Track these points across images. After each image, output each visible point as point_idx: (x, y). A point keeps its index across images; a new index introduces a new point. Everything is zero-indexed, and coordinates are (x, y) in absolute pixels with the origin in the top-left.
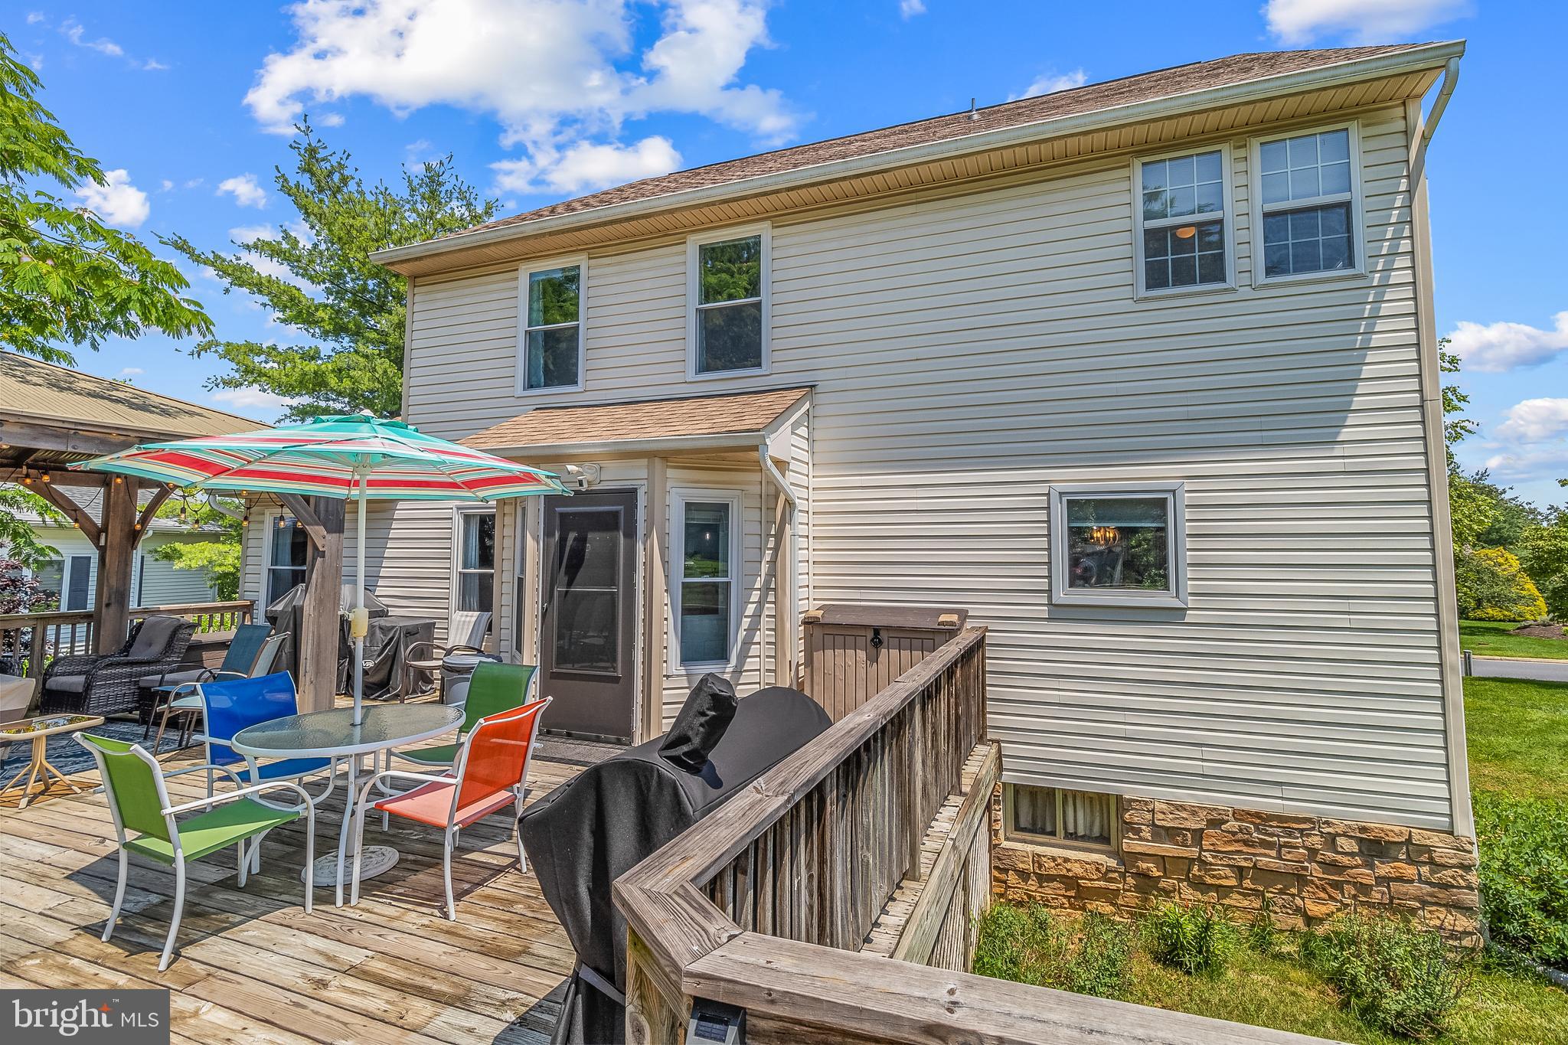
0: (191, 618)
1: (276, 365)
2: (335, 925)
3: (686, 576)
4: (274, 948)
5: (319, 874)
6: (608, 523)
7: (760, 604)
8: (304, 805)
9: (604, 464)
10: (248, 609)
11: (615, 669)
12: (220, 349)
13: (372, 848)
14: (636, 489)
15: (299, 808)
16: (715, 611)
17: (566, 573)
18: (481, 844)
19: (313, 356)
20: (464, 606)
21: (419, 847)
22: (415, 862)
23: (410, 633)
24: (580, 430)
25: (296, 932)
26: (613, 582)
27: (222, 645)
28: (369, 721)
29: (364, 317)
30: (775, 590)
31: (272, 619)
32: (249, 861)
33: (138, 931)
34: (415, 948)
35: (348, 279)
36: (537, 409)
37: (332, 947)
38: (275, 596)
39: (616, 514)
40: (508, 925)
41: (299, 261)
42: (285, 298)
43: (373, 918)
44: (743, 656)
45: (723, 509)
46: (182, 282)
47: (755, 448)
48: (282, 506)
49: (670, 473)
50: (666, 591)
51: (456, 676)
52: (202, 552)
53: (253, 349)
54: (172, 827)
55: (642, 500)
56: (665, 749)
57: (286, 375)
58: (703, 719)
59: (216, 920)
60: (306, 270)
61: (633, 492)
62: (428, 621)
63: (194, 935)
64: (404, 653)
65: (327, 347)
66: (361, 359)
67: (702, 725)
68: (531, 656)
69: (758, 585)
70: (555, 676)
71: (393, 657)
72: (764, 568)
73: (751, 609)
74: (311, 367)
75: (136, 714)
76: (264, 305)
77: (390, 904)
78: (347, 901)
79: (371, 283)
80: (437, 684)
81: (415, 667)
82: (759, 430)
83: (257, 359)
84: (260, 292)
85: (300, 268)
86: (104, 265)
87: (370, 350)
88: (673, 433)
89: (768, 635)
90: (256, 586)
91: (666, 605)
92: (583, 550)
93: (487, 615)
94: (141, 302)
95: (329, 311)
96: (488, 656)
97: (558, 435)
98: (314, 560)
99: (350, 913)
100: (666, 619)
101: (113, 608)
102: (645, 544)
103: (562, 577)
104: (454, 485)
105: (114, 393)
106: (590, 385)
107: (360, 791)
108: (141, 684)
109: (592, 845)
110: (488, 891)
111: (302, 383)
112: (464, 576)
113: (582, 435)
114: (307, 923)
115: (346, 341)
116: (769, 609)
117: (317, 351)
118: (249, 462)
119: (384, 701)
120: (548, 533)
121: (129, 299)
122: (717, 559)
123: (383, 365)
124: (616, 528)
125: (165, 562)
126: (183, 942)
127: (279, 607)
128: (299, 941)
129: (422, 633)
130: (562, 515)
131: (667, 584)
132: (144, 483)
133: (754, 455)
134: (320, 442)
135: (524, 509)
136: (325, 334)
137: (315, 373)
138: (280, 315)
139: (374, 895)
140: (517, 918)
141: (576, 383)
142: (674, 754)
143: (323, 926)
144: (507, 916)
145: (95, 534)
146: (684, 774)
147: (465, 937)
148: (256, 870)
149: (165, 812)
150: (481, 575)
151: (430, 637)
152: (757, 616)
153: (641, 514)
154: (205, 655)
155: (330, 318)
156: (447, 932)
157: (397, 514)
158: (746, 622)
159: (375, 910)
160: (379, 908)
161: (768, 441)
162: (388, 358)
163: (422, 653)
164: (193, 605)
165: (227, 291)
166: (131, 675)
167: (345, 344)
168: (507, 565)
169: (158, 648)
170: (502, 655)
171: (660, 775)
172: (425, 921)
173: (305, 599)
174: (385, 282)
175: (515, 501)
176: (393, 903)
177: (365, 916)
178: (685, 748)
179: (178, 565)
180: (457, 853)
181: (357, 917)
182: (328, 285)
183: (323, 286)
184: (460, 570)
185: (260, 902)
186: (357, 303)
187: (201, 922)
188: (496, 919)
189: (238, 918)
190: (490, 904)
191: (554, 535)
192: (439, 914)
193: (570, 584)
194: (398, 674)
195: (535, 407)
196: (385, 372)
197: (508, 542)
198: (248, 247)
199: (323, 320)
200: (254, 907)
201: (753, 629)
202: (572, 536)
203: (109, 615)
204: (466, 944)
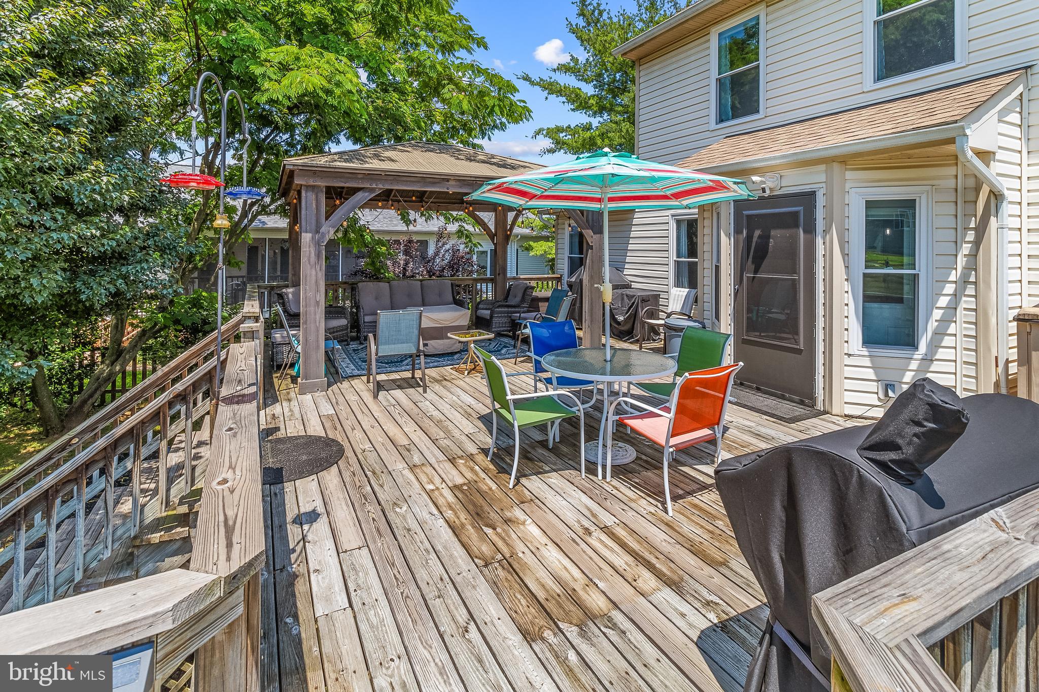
0: (533, 283)
1: (570, 137)
2: (597, 492)
3: (867, 267)
4: (564, 495)
5: (589, 452)
6: (791, 221)
7: (956, 296)
8: (577, 408)
9: (783, 173)
10: (559, 280)
11: (797, 343)
12: (545, 132)
13: (620, 444)
14: (815, 192)
15: (574, 409)
16: (900, 300)
17: (753, 262)
18: (691, 461)
19: (588, 127)
20: (678, 284)
21: (649, 451)
22: (646, 461)
23: (645, 300)
24: (763, 148)
25: (576, 489)
26: (794, 271)
27: (546, 300)
28: (615, 359)
29: (615, 98)
30: (975, 283)
31: (570, 286)
32: (554, 434)
33: (503, 459)
34: (644, 528)
35: (605, 76)
36: (727, 137)
37: (595, 508)
38: (572, 272)
39: (795, 214)
40: (711, 535)
41: (579, 72)
42: (573, 96)
43: (619, 495)
44: (935, 345)
45: (910, 205)
46: (516, 90)
47: (952, 141)
48: (569, 218)
49: (849, 175)
50: (847, 280)
51: (674, 333)
52: (541, 246)
53: (559, 130)
54: (512, 407)
55: (820, 201)
56: (865, 449)
57: (576, 142)
58: (918, 430)
59: (537, 465)
60: (583, 76)
61: (813, 194)
62: (655, 293)
63: (528, 472)
64: (641, 313)
65: (595, 122)
66: (614, 125)
67: (915, 435)
68: (726, 325)
69: (952, 278)
70: (745, 342)
71: (635, 316)
72: (961, 261)
73: (943, 301)
74: (588, 134)
75: (511, 334)
76: (564, 102)
77: (630, 488)
78: (604, 477)
79: (618, 75)
80: (662, 336)
81: (648, 323)
82: (956, 122)
83: (561, 135)
84: (561, 95)
85: (580, 76)
86: (484, 89)
87: (619, 118)
88: (852, 138)
89: (965, 328)
90: (563, 267)
91: (847, 292)
92: (767, 243)
93: (694, 291)
94: (499, 106)
95: (596, 98)
96: (695, 321)
97: (744, 153)
98: (587, 251)
99: (606, 486)
100: (847, 305)
101: (501, 275)
102: (824, 238)
103: (750, 265)
104: (665, 197)
105: (492, 160)
106: (770, 111)
107: (611, 404)
108: (513, 318)
109: (784, 518)
110: (696, 501)
111: (583, 145)
112: (678, 263)
113: (764, 151)
114: (582, 485)
115: (606, 116)
116: (967, 302)
117: (590, 124)
118: (546, 190)
119: (631, 343)
120: (738, 231)
121: (494, 105)
122: (901, 254)
123: (626, 126)
124: (797, 226)
125: (526, 252)
126: (521, 475)
127: (573, 279)
128: (577, 496)
129: (652, 301)
130: (748, 216)
131: (848, 274)
132: (511, 209)
133: (951, 148)
134: (575, 171)
135: (718, 214)
136: (595, 114)
137: (590, 138)
138: (572, 107)
139: (620, 478)
140: (718, 532)
141: (758, 112)
142: (878, 458)
143: (591, 490)
144: (711, 528)
145: (492, 236)
146: (893, 483)
147: (679, 533)
148: (557, 440)
149: (508, 398)
150: (689, 262)
151: (657, 304)
152: (952, 308)
153: (820, 214)
154: (540, 304)
155: (597, 103)
156: (667, 524)
157: (635, 221)
158: (937, 314)
159: (621, 490)
160: (623, 489)
161: (968, 132)
162: (629, 121)
163: (653, 314)
164: (534, 276)
165: (547, 98)
166: (508, 313)
167: (605, 118)
168: (707, 256)
169: (518, 299)
170: (705, 321)
171: (860, 476)
172: (652, 509)
173: (585, 275)
174: (626, 72)
175: (713, 205)
176: (632, 488)
177: (615, 492)
178: (893, 455)
179: (532, 254)
180: (674, 463)
181: (610, 491)
182: (595, 83)
183: (592, 84)
184: (675, 259)
185: (559, 461)
186: (611, 91)
187: (530, 464)
188: (702, 527)
189: (547, 469)
190: (698, 513)
191: (742, 232)
192: (661, 508)
193: (756, 271)
194: (638, 326)
195: (725, 136)
196: (627, 131)
197: (707, 239)
198: (555, 70)
199: (593, 105)
200: (555, 464)
201: (946, 321)
202: (757, 233)
203: (499, 279)
204: (680, 539)
